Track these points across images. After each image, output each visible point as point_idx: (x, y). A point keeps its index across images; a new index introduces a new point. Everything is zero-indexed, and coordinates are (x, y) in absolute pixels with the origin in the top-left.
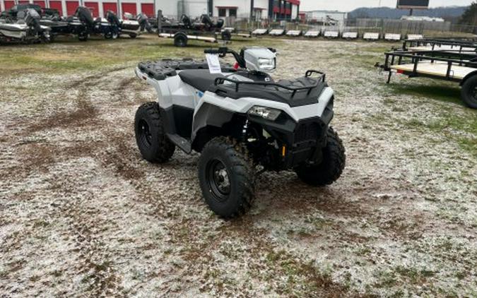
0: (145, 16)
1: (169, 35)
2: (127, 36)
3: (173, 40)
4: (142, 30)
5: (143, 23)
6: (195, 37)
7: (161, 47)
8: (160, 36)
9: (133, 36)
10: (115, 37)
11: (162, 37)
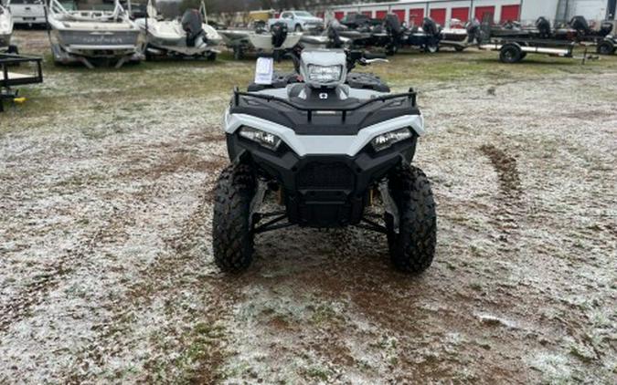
0: (477, 22)
1: (494, 46)
2: (453, 49)
3: (498, 53)
4: (470, 41)
5: (472, 31)
6: (533, 49)
7: (478, 63)
8: (480, 48)
9: (460, 49)
10: (432, 50)
11: (485, 49)
